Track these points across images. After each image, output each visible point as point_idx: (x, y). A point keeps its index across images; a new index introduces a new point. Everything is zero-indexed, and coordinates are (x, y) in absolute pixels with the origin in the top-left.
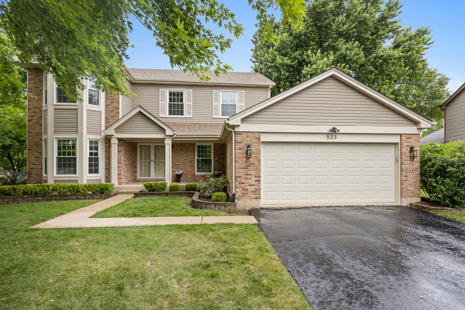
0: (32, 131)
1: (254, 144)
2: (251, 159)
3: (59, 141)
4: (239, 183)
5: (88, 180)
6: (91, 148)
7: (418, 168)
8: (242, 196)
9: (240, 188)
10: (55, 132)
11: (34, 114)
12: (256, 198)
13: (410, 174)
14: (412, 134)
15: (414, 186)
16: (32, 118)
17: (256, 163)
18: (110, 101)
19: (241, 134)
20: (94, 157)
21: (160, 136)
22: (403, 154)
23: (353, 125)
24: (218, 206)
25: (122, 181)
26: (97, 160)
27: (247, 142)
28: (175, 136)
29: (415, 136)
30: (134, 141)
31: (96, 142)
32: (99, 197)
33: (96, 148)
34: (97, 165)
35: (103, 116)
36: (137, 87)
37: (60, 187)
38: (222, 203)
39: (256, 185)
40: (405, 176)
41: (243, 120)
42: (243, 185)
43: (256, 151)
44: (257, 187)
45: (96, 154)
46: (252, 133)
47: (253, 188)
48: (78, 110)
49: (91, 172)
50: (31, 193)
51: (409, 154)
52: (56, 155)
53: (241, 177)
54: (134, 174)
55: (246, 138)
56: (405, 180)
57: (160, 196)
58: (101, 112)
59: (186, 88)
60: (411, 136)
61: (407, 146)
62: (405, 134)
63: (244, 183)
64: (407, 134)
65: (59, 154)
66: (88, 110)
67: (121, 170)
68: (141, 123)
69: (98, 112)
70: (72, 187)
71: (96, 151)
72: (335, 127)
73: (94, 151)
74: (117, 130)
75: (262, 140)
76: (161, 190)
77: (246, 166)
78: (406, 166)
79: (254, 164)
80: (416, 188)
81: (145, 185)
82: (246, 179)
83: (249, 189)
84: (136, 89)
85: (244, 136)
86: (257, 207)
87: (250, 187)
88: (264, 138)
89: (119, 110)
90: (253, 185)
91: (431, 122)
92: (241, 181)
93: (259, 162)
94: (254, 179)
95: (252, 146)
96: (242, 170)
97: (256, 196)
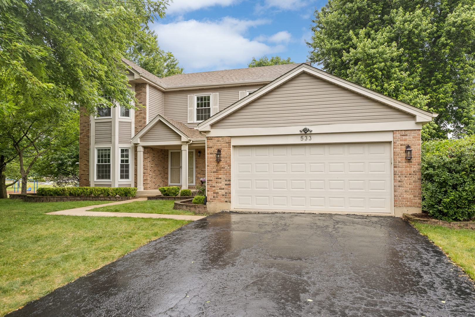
0: (82, 142)
1: (224, 149)
2: (221, 163)
3: (98, 150)
4: (210, 187)
5: (119, 185)
6: (122, 156)
7: (417, 172)
8: (213, 199)
9: (211, 191)
10: (96, 143)
11: (84, 128)
12: (226, 202)
13: (406, 179)
14: (409, 130)
15: (413, 194)
16: (83, 131)
17: (227, 167)
18: (139, 112)
19: (212, 139)
20: (125, 164)
21: (177, 143)
22: (396, 154)
23: (329, 124)
24: (189, 207)
25: (148, 186)
26: (127, 166)
27: (217, 147)
28: (191, 142)
29: (412, 132)
30: (166, 148)
31: (127, 150)
32: (121, 199)
33: (127, 156)
34: (127, 171)
35: (133, 126)
36: (169, 95)
37: (95, 190)
38: (192, 205)
39: (226, 189)
40: (399, 181)
41: (213, 126)
42: (215, 188)
43: (226, 155)
44: (227, 191)
45: (127, 161)
46: (222, 138)
47: (223, 192)
48: (112, 122)
49: (122, 177)
50: (75, 194)
51: (404, 155)
52: (96, 162)
53: (212, 181)
54: (166, 180)
55: (217, 143)
56: (399, 186)
57: (168, 200)
58: (131, 123)
59: (213, 92)
60: (407, 133)
61: (401, 145)
62: (399, 131)
63: (214, 187)
64: (401, 131)
65: (99, 161)
66: (120, 122)
67: (147, 176)
68: (161, 131)
69: (129, 122)
70: (104, 190)
71: (127, 159)
72: (308, 127)
73: (125, 159)
74: (142, 138)
75: (232, 144)
76: (172, 195)
77: (217, 170)
78: (400, 169)
79: (224, 168)
80: (415, 196)
81: (160, 190)
82: (216, 183)
83: (219, 193)
84: (167, 97)
85: (215, 141)
86: (227, 211)
87: (220, 190)
88: (234, 142)
89: (145, 119)
90: (223, 189)
91: (431, 114)
92: (212, 185)
93: (230, 166)
94: (224, 183)
95: (222, 151)
96: (212, 174)
97: (226, 200)
